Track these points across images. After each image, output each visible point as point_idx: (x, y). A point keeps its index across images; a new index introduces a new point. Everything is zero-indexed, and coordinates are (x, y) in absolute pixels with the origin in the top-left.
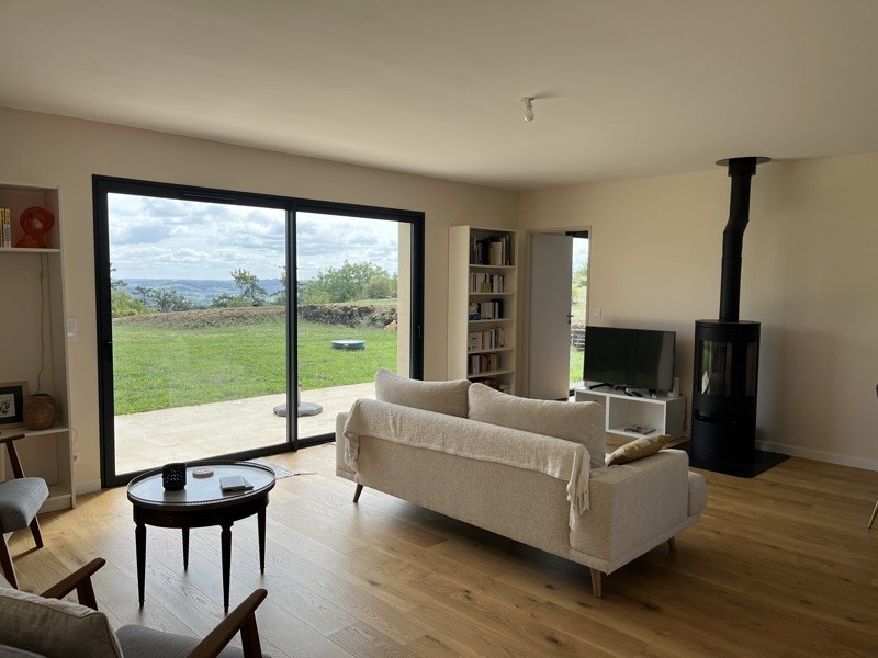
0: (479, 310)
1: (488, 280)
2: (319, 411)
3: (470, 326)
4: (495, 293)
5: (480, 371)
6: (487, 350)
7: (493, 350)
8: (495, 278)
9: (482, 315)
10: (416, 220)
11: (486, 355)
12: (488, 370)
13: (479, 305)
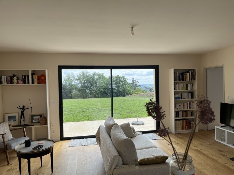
0: (181, 96)
1: (185, 86)
2: (143, 124)
3: (175, 101)
4: (189, 89)
5: (183, 116)
6: (186, 109)
7: (189, 109)
8: (189, 85)
9: (183, 98)
10: (156, 68)
11: (186, 111)
12: (187, 116)
13: (181, 94)
